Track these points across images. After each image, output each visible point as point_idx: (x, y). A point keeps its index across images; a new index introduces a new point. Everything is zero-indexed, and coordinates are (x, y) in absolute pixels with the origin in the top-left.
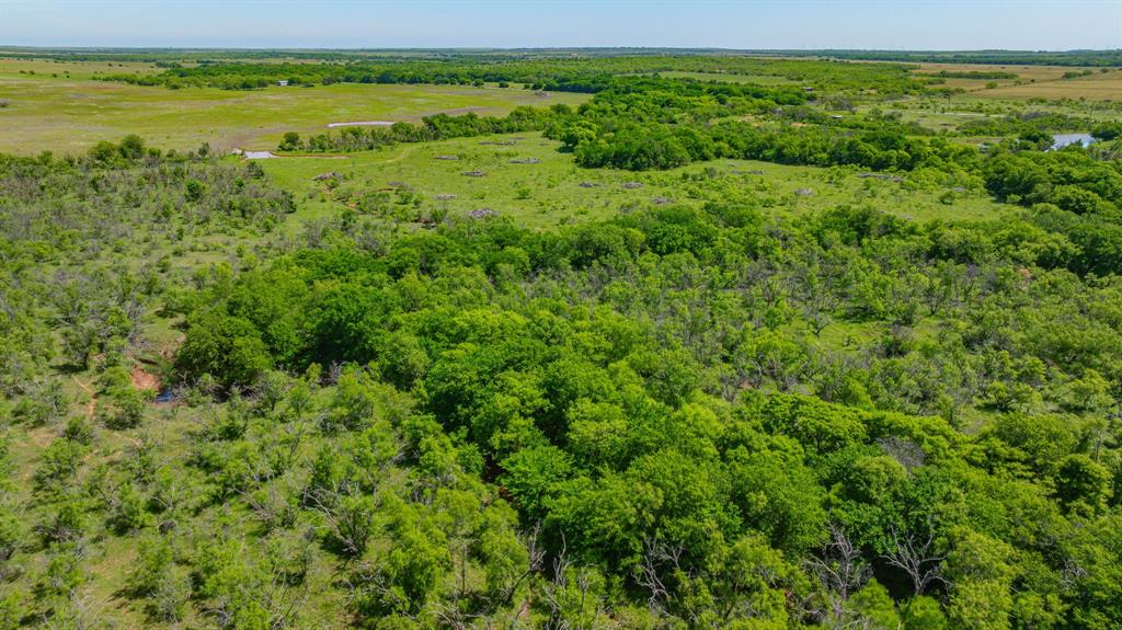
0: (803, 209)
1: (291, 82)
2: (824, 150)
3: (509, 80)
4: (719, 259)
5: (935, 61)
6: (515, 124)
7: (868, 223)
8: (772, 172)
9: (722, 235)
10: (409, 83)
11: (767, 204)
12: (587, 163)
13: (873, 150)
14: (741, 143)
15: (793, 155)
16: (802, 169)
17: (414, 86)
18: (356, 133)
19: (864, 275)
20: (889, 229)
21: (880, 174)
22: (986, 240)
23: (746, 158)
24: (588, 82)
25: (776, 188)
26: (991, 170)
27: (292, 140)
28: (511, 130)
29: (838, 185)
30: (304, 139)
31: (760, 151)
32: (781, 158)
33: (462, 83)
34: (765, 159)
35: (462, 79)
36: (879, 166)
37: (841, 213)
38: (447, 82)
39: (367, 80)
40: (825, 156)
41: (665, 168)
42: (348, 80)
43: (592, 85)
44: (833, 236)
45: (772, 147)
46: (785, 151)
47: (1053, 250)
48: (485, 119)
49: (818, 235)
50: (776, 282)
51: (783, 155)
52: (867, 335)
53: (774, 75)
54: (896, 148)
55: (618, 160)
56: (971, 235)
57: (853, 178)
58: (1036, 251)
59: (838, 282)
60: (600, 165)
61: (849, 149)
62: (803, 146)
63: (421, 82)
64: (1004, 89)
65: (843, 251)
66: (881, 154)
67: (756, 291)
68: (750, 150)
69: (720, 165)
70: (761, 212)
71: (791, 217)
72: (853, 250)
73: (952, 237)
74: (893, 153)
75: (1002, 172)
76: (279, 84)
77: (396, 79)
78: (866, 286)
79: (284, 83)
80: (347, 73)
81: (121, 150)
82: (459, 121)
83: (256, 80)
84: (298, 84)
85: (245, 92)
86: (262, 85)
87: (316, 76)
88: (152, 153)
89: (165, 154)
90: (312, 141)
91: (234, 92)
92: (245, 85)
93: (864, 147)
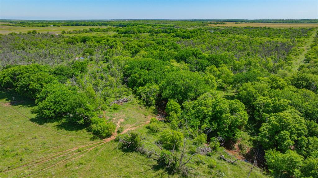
1: (54, 26)
3: (108, 25)
6: (108, 30)
10: (83, 26)
17: (84, 26)
18: (76, 31)
28: (107, 31)
30: (66, 32)
35: (96, 24)
42: (68, 25)
48: (102, 29)
63: (86, 25)
79: (52, 26)
80: (67, 24)
81: (33, 32)
82: (96, 29)
83: (45, 25)
84: (56, 26)
85: (43, 27)
86: (47, 26)
87: (59, 25)
88: (39, 33)
89: (40, 33)
90: (68, 32)
91: (40, 27)
92: (43, 26)
93: (167, 30)
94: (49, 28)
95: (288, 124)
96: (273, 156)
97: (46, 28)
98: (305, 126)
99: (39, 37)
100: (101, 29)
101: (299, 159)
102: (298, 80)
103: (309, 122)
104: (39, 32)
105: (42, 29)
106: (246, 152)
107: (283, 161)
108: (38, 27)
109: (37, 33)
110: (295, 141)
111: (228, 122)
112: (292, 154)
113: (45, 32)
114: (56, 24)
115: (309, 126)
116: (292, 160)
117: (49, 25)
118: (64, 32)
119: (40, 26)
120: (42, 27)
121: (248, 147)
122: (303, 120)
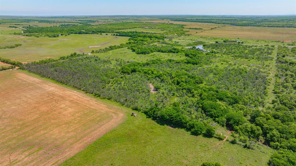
0: (165, 59)
4: (159, 64)
8: (161, 54)
9: (159, 62)
10: (85, 34)
11: (162, 58)
12: (138, 54)
13: (173, 50)
14: (157, 50)
16: (165, 53)
19: (171, 65)
20: (173, 61)
21: (174, 54)
22: (181, 61)
25: (162, 56)
27: (93, 51)
29: (169, 56)
32: (162, 52)
33: (97, 34)
34: (160, 52)
36: (174, 52)
37: (169, 59)
38: (94, 34)
39: (76, 33)
41: (148, 54)
42: (72, 33)
44: (168, 62)
45: (161, 50)
47: (186, 62)
49: (167, 62)
50: (164, 65)
52: (171, 69)
53: (158, 29)
54: (176, 50)
55: (142, 53)
56: (179, 61)
57: (171, 54)
58: (184, 62)
59: (168, 65)
60: (140, 54)
62: (165, 50)
63: (88, 34)
65: (169, 63)
66: (174, 51)
67: (162, 66)
69: (155, 53)
70: (161, 59)
71: (164, 60)
72: (170, 63)
73: (178, 61)
77: (82, 33)
78: (170, 65)
79: (60, 35)
84: (63, 35)
85: (55, 38)
87: (65, 34)
90: (96, 51)
93: (172, 50)
95: (275, 135)
96: (272, 143)
98: (279, 135)
101: (279, 144)
102: (275, 115)
103: (280, 134)
106: (263, 142)
107: (275, 145)
108: (50, 37)
110: (277, 140)
111: (257, 133)
112: (277, 143)
115: (280, 135)
116: (277, 145)
119: (52, 37)
121: (263, 141)
122: (279, 134)
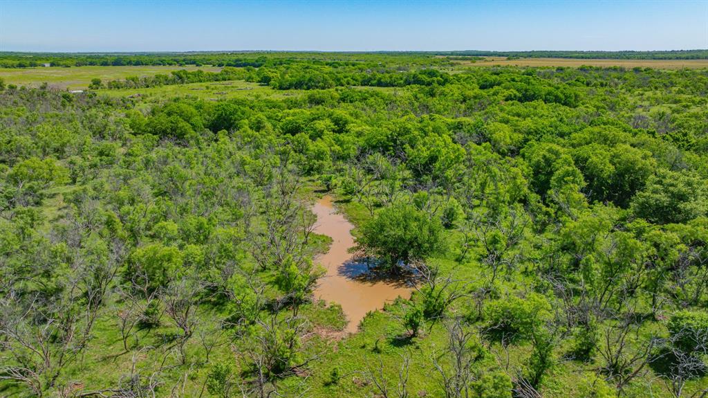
1: (52, 65)
2: (401, 79)
3: (202, 63)
5: (441, 55)
6: (226, 76)
7: (434, 91)
10: (134, 65)
12: (281, 89)
13: (425, 78)
14: (359, 78)
15: (387, 82)
23: (362, 85)
24: (254, 61)
26: (481, 81)
30: (105, 84)
31: (369, 81)
33: (170, 64)
34: (372, 85)
35: (171, 62)
38: (160, 64)
40: (402, 82)
42: (91, 64)
43: (256, 63)
45: (375, 79)
46: (382, 80)
47: (511, 95)
48: (208, 74)
51: (381, 83)
54: (436, 76)
55: (298, 85)
58: (504, 96)
60: (289, 89)
61: (413, 78)
62: (391, 77)
63: (143, 64)
64: (478, 63)
68: (364, 81)
74: (435, 79)
75: (486, 81)
76: (44, 66)
77: (125, 63)
79: (47, 65)
80: (87, 61)
82: (194, 74)
83: (28, 62)
84: (58, 65)
85: (21, 69)
86: (33, 65)
87: (68, 62)
88: (11, 87)
89: (19, 88)
90: (109, 83)
91: (13, 69)
92: (21, 66)
94: (39, 70)
97: (32, 70)
99: (15, 103)
100: (205, 72)
104: (14, 84)
105: (20, 73)
108: (6, 67)
109: (7, 88)
113: (35, 85)
114: (57, 60)
117: (39, 62)
118: (97, 83)
119: (13, 66)
120: (18, 69)
